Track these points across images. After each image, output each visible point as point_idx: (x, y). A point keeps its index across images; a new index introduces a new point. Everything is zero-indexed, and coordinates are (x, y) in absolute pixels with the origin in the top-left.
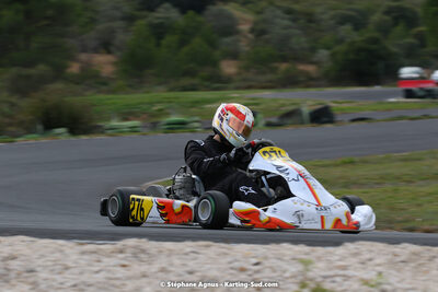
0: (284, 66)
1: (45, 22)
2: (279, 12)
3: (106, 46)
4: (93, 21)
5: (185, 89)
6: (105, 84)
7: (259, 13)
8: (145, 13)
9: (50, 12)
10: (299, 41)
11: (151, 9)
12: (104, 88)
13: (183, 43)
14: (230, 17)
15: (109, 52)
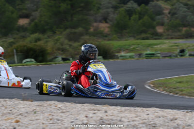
0: (184, 29)
1: (80, 9)
2: (182, 5)
3: (105, 19)
4: (99, 8)
5: (143, 39)
6: (106, 36)
7: (172, 5)
8: (122, 5)
9: (82, 5)
10: (191, 18)
11: (125, 3)
12: (107, 38)
13: (140, 18)
14: (160, 7)
15: (106, 22)
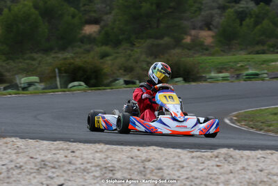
1: (170, 10)
3: (208, 25)
4: (200, 9)
5: (258, 53)
6: (207, 50)
8: (233, 4)
9: (172, 4)
11: (237, 2)
12: (207, 52)
13: (256, 23)
15: (209, 29)
